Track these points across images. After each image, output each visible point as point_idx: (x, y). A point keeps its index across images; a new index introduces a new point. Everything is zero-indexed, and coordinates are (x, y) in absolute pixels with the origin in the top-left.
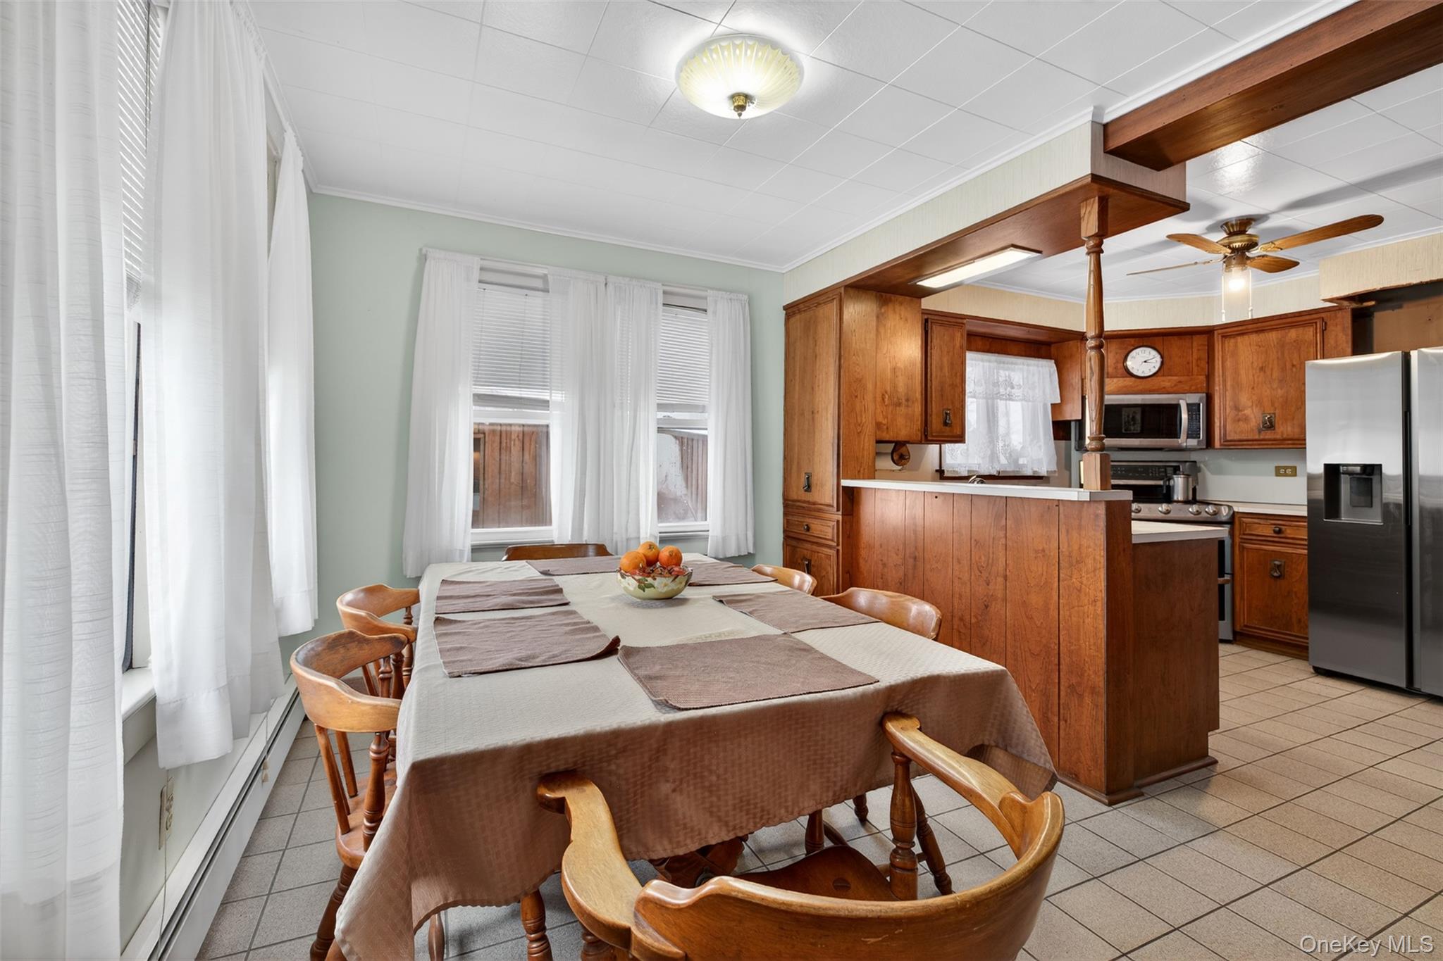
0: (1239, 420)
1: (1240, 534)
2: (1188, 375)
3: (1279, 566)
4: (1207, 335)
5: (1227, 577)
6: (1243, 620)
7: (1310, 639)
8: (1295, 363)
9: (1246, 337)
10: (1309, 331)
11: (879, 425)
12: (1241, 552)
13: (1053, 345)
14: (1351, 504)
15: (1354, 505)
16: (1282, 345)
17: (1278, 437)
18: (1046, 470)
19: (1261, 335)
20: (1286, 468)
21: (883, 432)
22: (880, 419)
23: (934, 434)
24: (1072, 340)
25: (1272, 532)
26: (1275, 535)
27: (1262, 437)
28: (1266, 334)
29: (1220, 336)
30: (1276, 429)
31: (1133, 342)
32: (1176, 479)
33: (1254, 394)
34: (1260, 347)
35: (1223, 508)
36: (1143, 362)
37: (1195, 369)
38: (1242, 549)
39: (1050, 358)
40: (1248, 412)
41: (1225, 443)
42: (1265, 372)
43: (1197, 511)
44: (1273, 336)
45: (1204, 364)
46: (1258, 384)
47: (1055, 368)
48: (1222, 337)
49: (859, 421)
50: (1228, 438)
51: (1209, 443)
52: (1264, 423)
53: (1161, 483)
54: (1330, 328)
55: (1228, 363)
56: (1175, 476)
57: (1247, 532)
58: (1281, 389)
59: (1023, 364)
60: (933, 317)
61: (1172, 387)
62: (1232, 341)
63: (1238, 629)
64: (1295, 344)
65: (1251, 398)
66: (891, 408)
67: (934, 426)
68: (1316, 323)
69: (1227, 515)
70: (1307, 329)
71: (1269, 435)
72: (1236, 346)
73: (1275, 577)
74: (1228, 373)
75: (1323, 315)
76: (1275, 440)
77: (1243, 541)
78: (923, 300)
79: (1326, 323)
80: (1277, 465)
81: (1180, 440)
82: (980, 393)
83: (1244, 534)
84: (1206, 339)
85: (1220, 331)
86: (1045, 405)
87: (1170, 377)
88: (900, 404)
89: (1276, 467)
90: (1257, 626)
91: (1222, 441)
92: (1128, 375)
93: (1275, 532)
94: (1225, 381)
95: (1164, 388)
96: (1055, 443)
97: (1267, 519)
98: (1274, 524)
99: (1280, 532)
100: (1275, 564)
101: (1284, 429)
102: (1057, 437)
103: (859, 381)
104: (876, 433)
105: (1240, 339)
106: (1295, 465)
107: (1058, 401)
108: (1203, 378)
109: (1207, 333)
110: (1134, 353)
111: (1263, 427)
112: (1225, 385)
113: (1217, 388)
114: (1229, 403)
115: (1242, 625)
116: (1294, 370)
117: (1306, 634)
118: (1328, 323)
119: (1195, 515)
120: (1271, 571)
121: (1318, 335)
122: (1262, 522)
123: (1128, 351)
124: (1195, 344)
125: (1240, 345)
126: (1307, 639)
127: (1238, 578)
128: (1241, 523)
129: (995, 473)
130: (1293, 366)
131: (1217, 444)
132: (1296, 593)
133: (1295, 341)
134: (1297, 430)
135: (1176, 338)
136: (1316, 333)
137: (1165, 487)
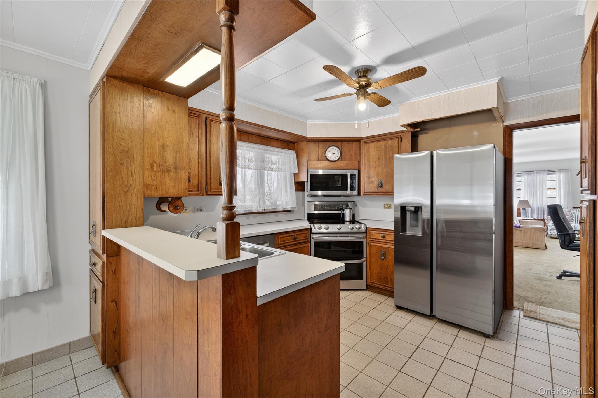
0: (370, 183)
1: (369, 239)
2: (351, 161)
3: (383, 254)
4: (359, 142)
5: (364, 259)
6: (370, 279)
7: (394, 288)
8: (391, 156)
9: (373, 143)
10: (396, 141)
11: (147, 186)
12: (369, 247)
13: (296, 143)
14: (410, 226)
15: (411, 226)
16: (386, 147)
17: (384, 191)
18: (290, 207)
19: (378, 143)
20: (387, 205)
21: (152, 190)
22: (149, 181)
23: (212, 190)
24: (303, 141)
25: (381, 237)
26: (382, 239)
27: (378, 191)
28: (380, 142)
29: (363, 143)
30: (384, 187)
31: (329, 144)
32: (346, 210)
33: (376, 171)
34: (378, 148)
35: (362, 225)
36: (333, 153)
37: (354, 158)
38: (370, 245)
39: (293, 150)
40: (373, 179)
41: (365, 194)
42: (379, 160)
43: (352, 228)
44: (382, 143)
45: (357, 156)
46: (377, 166)
47: (296, 155)
48: (364, 143)
49: (126, 183)
50: (366, 191)
51: (359, 194)
52: (379, 184)
53: (340, 212)
54: (403, 140)
55: (366, 156)
56: (346, 209)
57: (372, 237)
58: (386, 169)
59: (278, 152)
60: (211, 117)
61: (345, 167)
62: (368, 145)
63: (368, 284)
64: (391, 147)
65: (374, 172)
66: (160, 174)
67: (212, 185)
68: (398, 138)
69: (364, 229)
70: (395, 140)
71: (381, 190)
72: (369, 147)
73: (382, 259)
74: (366, 160)
75: (401, 134)
76: (383, 192)
77: (370, 241)
78: (189, 100)
79: (402, 138)
80: (385, 203)
81: (347, 192)
82: (252, 167)
83: (371, 238)
84: (358, 144)
85: (363, 140)
86: (291, 174)
87: (344, 162)
88: (168, 171)
89: (384, 204)
90: (375, 283)
91: (364, 192)
92: (327, 160)
93: (382, 237)
94: (365, 164)
95: (342, 167)
96: (296, 193)
97: (379, 231)
98: (382, 234)
99: (384, 237)
100: (382, 253)
101: (386, 188)
102: (297, 190)
103: (126, 152)
104: (144, 192)
105: (370, 144)
106: (391, 203)
107: (297, 172)
108: (357, 162)
109: (358, 140)
110: (329, 149)
111: (379, 186)
112: (365, 166)
113: (362, 167)
114: (366, 175)
115: (370, 282)
116: (390, 160)
117: (393, 286)
118: (403, 138)
119: (351, 229)
120: (380, 256)
121: (399, 143)
122: (377, 232)
123: (327, 148)
124: (354, 146)
125: (371, 147)
126: (393, 288)
127: (368, 258)
128: (369, 232)
129: (261, 211)
130: (390, 158)
131: (362, 194)
132: (390, 266)
133: (391, 146)
134: (391, 188)
135: (346, 143)
136: (398, 143)
137: (341, 215)
